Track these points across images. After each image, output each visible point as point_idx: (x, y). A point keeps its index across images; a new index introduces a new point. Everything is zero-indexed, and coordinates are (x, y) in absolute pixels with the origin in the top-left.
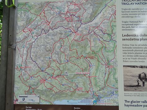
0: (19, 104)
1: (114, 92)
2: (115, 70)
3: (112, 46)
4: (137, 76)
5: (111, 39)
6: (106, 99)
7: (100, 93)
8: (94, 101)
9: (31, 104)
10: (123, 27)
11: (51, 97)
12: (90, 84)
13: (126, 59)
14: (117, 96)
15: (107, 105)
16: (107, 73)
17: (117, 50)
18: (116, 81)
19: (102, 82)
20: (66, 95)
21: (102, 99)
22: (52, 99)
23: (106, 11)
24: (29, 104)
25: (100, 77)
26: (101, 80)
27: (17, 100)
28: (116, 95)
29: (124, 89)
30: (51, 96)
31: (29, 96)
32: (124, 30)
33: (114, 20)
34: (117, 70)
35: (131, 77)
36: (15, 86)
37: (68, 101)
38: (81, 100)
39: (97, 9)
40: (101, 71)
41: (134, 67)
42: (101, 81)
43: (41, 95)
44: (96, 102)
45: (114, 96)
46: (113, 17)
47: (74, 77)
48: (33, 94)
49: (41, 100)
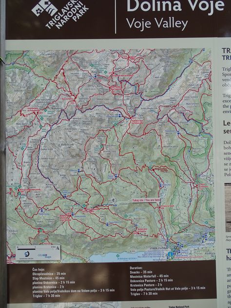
0: (17, 263)
1: (208, 234)
2: (210, 192)
3: (204, 145)
5: (202, 132)
6: (192, 249)
7: (181, 237)
8: (169, 253)
9: (42, 263)
10: (225, 106)
11: (85, 248)
12: (161, 222)
14: (213, 242)
15: (193, 259)
16: (195, 198)
17: (212, 152)
18: (211, 213)
19: (184, 217)
20: (113, 244)
21: (183, 249)
22: (87, 252)
23: (191, 73)
24: (39, 263)
25: (181, 207)
26: (183, 212)
27: (14, 257)
28: (210, 240)
29: (226, 227)
30: (84, 246)
31: (37, 247)
32: (226, 112)
33: (207, 92)
34: (212, 193)
36: (8, 228)
37: (118, 256)
38: (143, 253)
39: (173, 68)
40: (183, 195)
42: (182, 215)
43: (63, 246)
44: (172, 255)
45: (207, 242)
46: (206, 86)
47: (129, 207)
48: (46, 244)
49: (63, 255)
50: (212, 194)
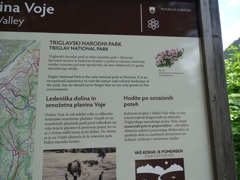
2: (29, 158)
3: (28, 117)
4: (66, 167)
13: (50, 138)
16: (15, 164)
17: (35, 123)
18: (29, 178)
23: (23, 58)
25: (2, 173)
26: (3, 178)
34: (32, 159)
35: (55, 170)
40: (4, 161)
41: (61, 151)
50: (31, 161)
